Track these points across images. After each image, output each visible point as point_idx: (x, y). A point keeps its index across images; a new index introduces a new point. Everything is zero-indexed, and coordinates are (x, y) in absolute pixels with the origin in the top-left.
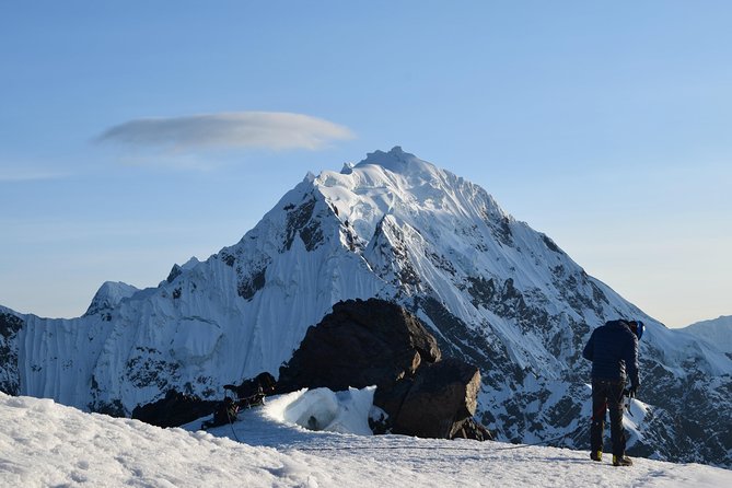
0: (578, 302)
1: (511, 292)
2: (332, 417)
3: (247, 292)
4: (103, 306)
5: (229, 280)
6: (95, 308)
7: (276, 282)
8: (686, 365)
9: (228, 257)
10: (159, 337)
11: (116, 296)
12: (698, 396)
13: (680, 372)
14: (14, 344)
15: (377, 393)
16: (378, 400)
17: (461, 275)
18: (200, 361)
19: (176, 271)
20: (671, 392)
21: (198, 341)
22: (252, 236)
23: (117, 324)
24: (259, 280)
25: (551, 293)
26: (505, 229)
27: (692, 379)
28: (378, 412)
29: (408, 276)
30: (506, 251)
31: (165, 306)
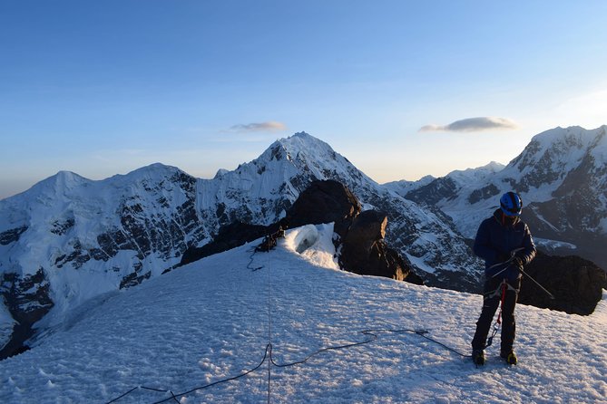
0: (354, 176)
1: (336, 174)
2: (315, 239)
3: (260, 172)
4: (219, 176)
5: (255, 169)
6: (217, 176)
7: (268, 170)
8: (384, 195)
9: (255, 162)
10: (235, 185)
11: (223, 173)
12: (387, 204)
13: (382, 197)
14: (194, 186)
15: (335, 227)
16: (336, 229)
17: (321, 168)
18: (246, 192)
19: (240, 166)
20: (379, 202)
21: (246, 186)
22: (261, 156)
23: (223, 181)
24: (264, 169)
25: (346, 174)
26: (334, 155)
27: (386, 199)
28: (336, 235)
29: (306, 169)
30: (334, 162)
31: (237, 176)
